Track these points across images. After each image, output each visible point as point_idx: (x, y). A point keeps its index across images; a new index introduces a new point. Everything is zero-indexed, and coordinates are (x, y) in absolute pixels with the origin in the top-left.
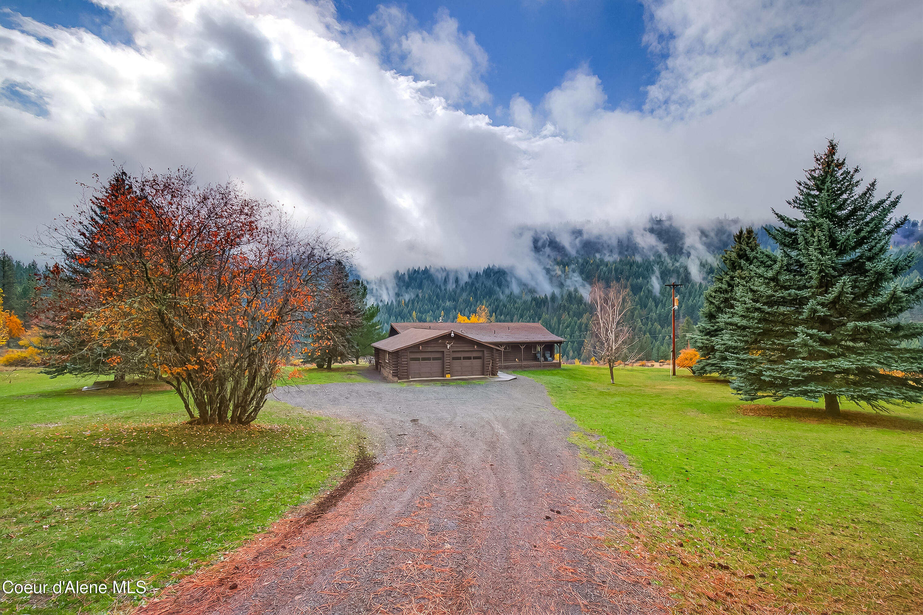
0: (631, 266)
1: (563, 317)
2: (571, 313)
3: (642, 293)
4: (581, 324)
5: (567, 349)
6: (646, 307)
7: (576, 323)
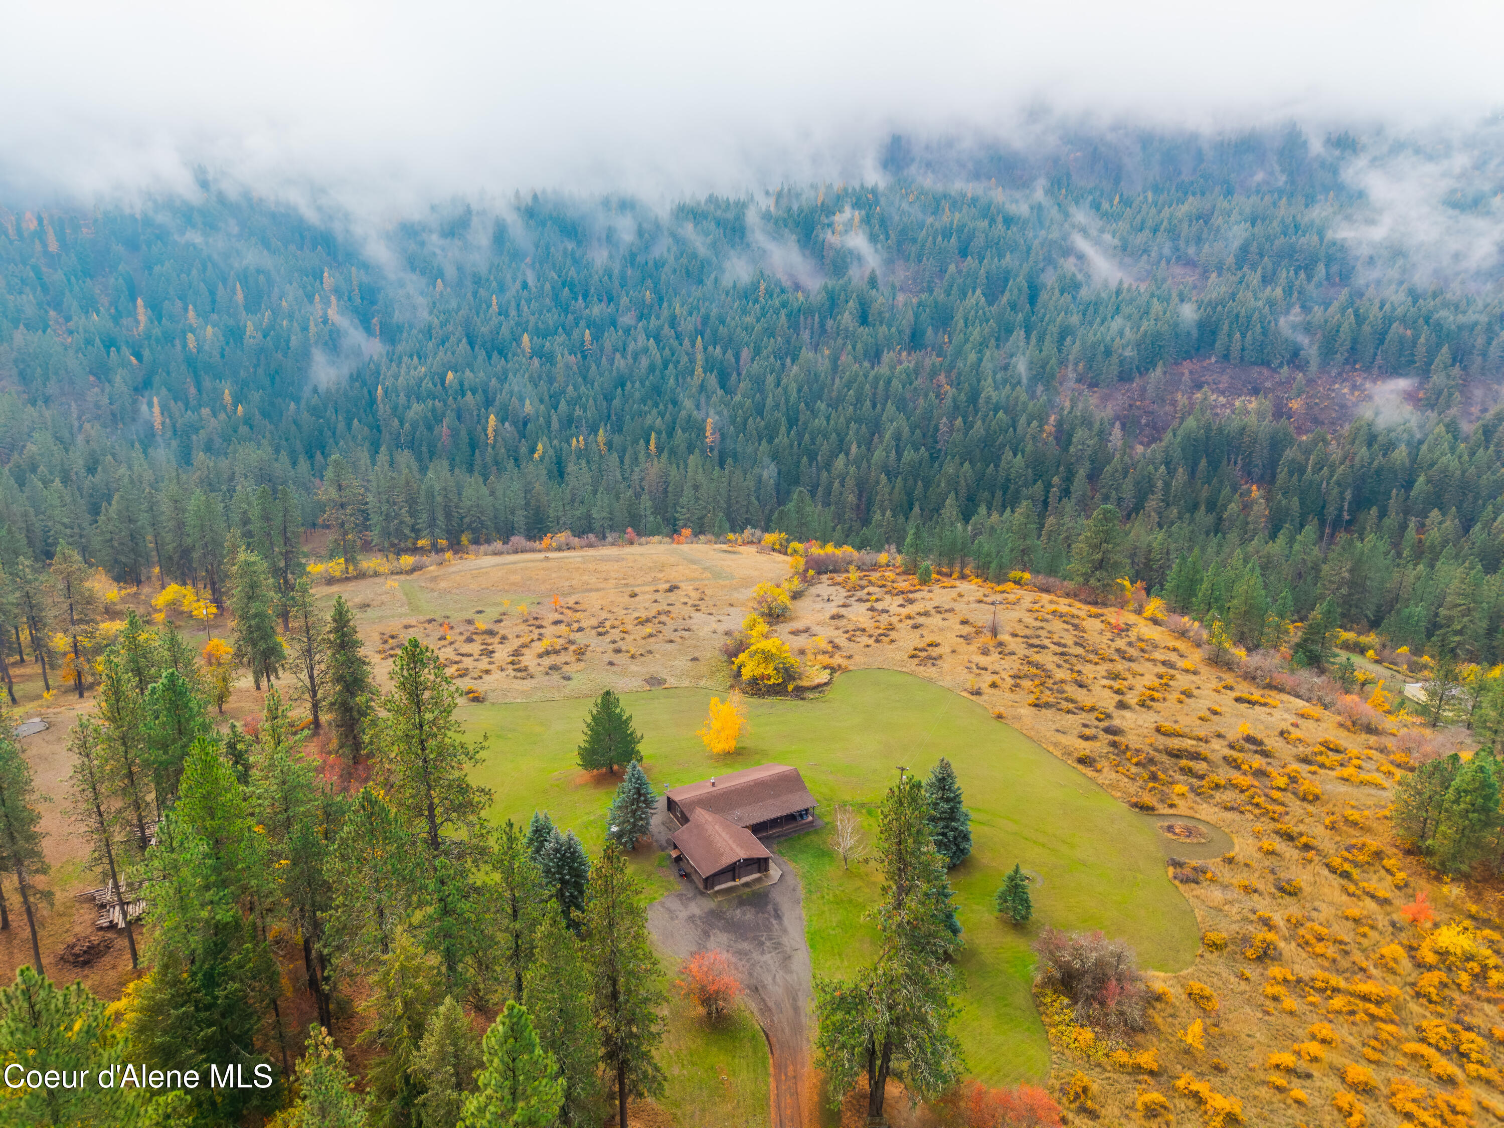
0: (993, 221)
2: (859, 346)
3: (1005, 299)
4: (877, 379)
5: (847, 439)
7: (866, 375)
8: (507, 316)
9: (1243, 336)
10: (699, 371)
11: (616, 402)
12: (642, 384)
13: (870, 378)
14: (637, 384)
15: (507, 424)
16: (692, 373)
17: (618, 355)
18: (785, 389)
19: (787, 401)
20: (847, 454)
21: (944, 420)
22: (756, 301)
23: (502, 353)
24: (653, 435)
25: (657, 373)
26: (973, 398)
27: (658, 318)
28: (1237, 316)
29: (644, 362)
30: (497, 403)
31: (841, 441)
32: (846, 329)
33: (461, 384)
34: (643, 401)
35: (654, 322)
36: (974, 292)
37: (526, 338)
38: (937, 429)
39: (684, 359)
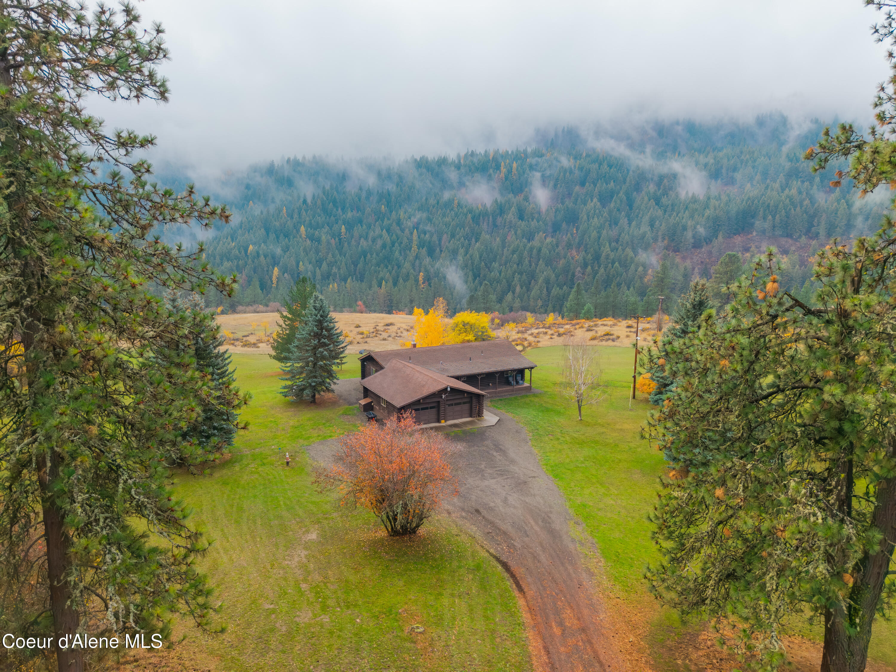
0: (600, 164)
1: (509, 238)
2: (519, 232)
3: (612, 205)
4: (531, 249)
5: (513, 283)
6: (616, 224)
7: (525, 246)
8: (292, 218)
9: (774, 217)
10: (415, 247)
11: (360, 266)
12: (377, 255)
13: (527, 248)
14: (374, 255)
15: (286, 275)
16: (410, 249)
17: (362, 240)
18: (471, 256)
19: (473, 263)
20: (514, 293)
21: (579, 269)
22: (452, 209)
23: (286, 236)
24: (384, 282)
25: (388, 248)
26: (597, 257)
27: (389, 219)
28: (768, 206)
29: (379, 243)
30: (281, 264)
31: (509, 285)
32: (511, 222)
33: (258, 253)
34: (378, 265)
35: (386, 222)
36: (592, 201)
37: (302, 228)
38: (573, 275)
39: (405, 240)
